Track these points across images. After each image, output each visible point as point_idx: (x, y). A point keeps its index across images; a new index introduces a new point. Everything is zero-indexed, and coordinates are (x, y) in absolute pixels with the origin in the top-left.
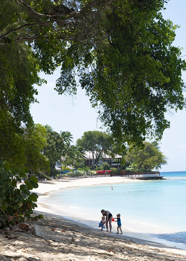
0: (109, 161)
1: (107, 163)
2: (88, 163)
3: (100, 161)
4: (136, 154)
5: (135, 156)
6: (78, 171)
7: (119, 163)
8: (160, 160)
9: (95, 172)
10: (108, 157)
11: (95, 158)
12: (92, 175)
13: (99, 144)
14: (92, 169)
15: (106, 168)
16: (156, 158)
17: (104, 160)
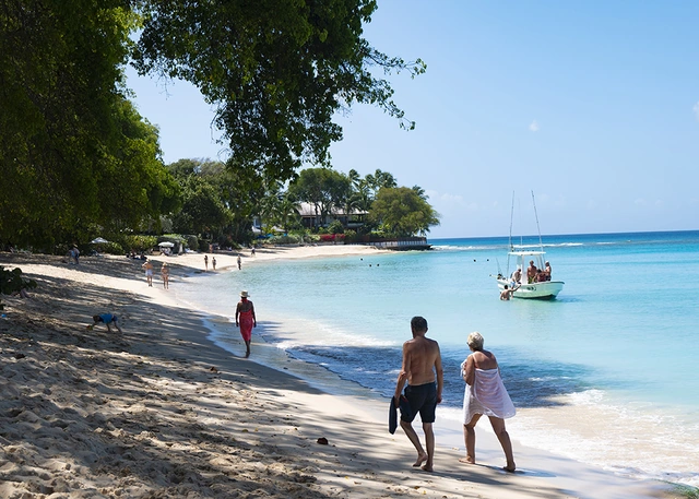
0: (343, 219)
1: (338, 222)
2: (308, 221)
3: (328, 219)
4: (387, 207)
5: (385, 211)
6: (290, 236)
7: (359, 222)
8: (428, 219)
9: (318, 237)
10: (341, 212)
11: (319, 213)
12: (312, 243)
13: (326, 190)
14: (314, 232)
15: (338, 230)
16: (419, 215)
17: (335, 217)
